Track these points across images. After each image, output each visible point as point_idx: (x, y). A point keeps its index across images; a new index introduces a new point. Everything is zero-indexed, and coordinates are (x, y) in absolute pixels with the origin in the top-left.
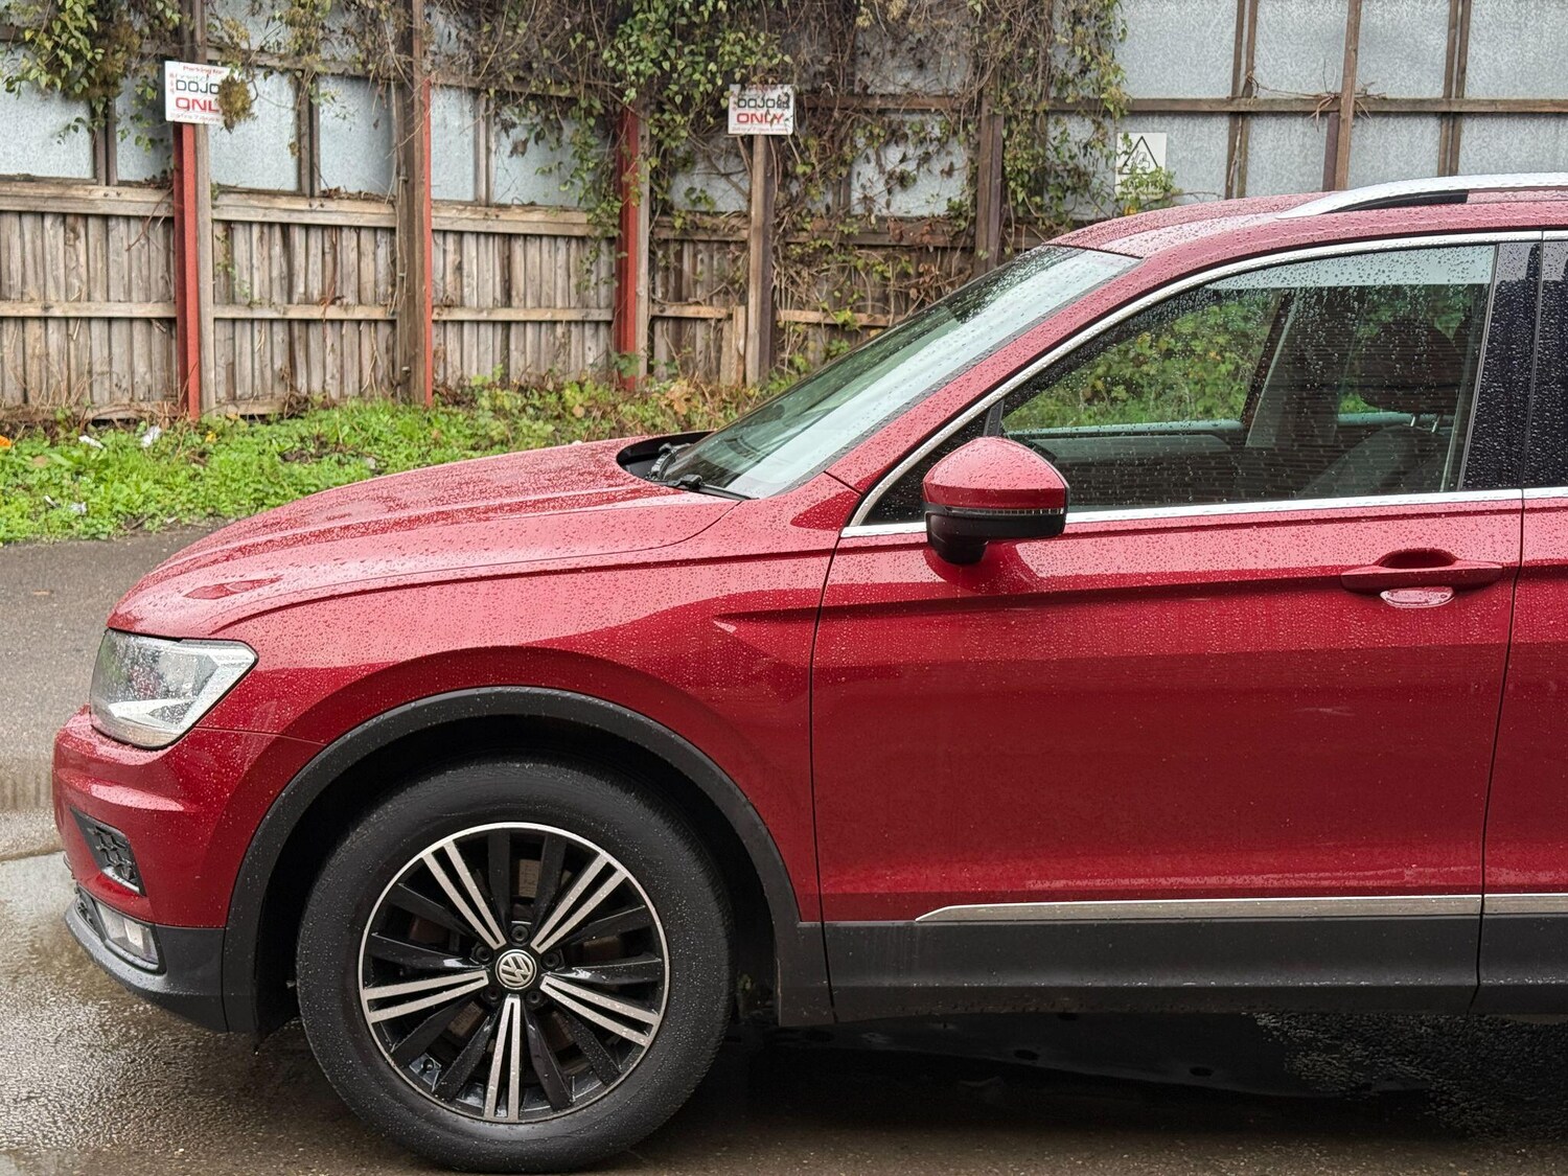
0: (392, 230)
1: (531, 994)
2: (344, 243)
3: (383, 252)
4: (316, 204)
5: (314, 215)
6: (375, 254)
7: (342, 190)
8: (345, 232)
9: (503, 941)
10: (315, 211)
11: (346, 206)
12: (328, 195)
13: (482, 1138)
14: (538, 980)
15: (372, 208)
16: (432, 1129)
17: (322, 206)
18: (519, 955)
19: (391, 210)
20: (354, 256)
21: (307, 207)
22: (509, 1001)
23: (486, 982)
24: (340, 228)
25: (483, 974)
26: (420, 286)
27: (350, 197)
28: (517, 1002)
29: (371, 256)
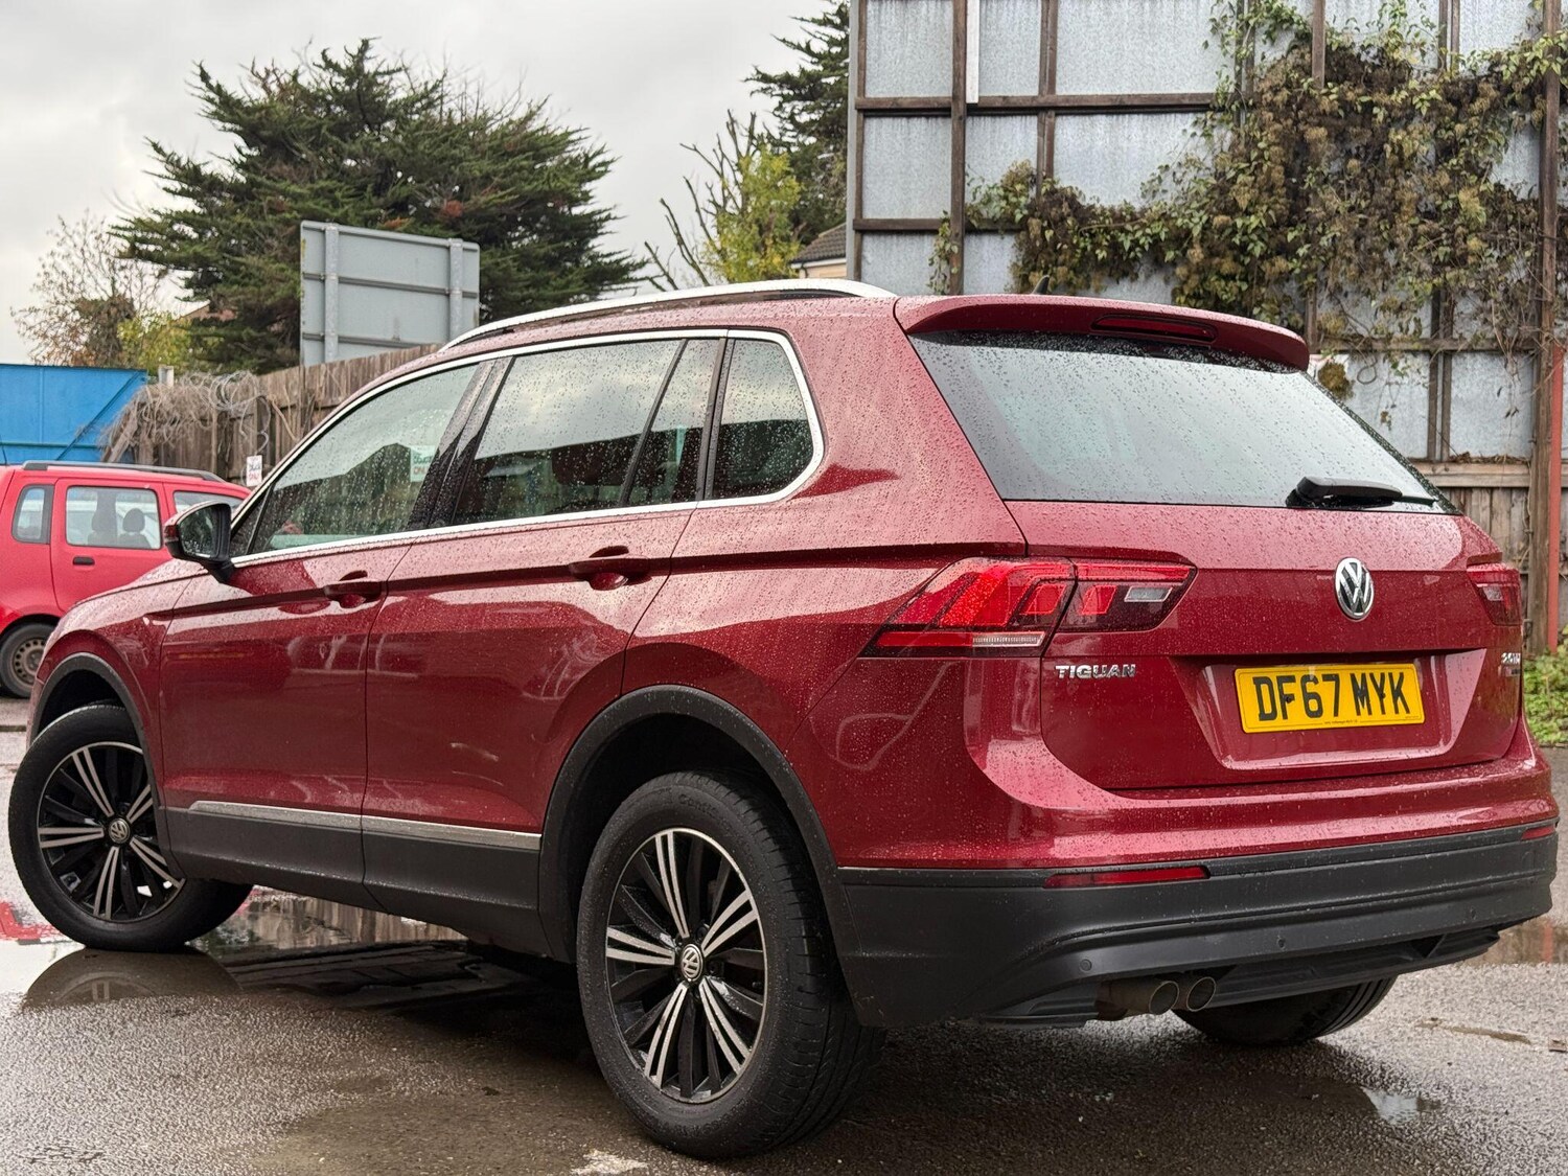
0: (1526, 489)
1: (125, 847)
2: (1474, 503)
3: (1518, 512)
4: (1440, 469)
5: (1437, 478)
6: (1509, 512)
7: (1472, 455)
8: (1475, 494)
9: (112, 813)
10: (1439, 475)
11: (1474, 469)
12: (1454, 461)
13: (89, 926)
14: (129, 840)
15: (1507, 470)
16: (64, 915)
17: (1446, 470)
18: (122, 822)
19: (1526, 471)
20: (1485, 515)
21: (1430, 472)
22: (113, 848)
23: (102, 835)
24: (1469, 489)
25: (101, 830)
26: (1543, 540)
27: (1485, 461)
28: (117, 850)
29: (1505, 513)
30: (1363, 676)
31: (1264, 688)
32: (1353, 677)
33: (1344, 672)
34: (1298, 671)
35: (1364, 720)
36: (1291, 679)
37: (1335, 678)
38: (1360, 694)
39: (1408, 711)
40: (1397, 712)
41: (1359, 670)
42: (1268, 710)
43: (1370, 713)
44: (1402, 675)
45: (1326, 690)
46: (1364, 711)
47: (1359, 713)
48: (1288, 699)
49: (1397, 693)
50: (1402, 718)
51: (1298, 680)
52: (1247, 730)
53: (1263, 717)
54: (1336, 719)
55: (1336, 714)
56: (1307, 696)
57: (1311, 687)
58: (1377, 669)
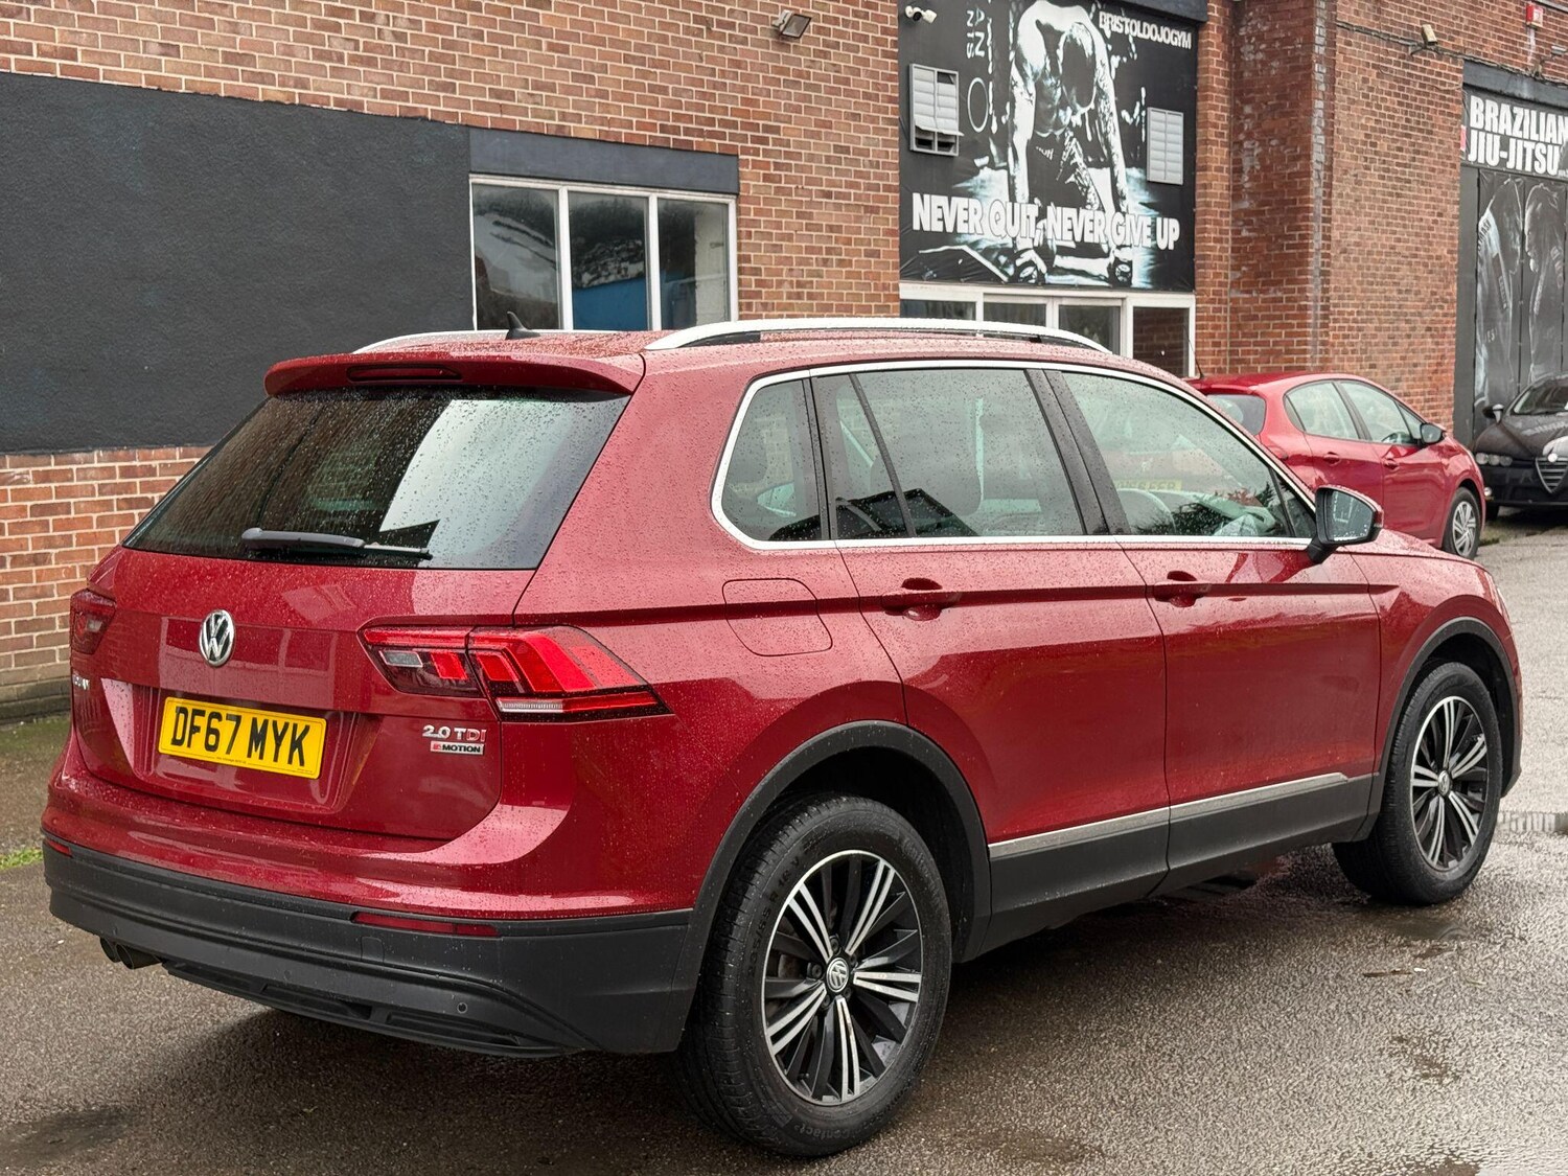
30: (266, 722)
31: (182, 716)
32: (255, 721)
33: (247, 716)
34: (209, 708)
35: (254, 763)
36: (202, 713)
37: (238, 719)
38: (257, 738)
39: (302, 763)
40: (290, 761)
41: (262, 716)
42: (179, 737)
43: (261, 757)
44: (307, 729)
45: (226, 728)
46: (255, 754)
47: (249, 755)
48: (195, 729)
49: (296, 744)
50: (294, 769)
51: (207, 715)
52: (161, 750)
53: (176, 742)
54: (228, 756)
55: (228, 752)
56: (211, 731)
57: (215, 724)
58: (282, 719)
